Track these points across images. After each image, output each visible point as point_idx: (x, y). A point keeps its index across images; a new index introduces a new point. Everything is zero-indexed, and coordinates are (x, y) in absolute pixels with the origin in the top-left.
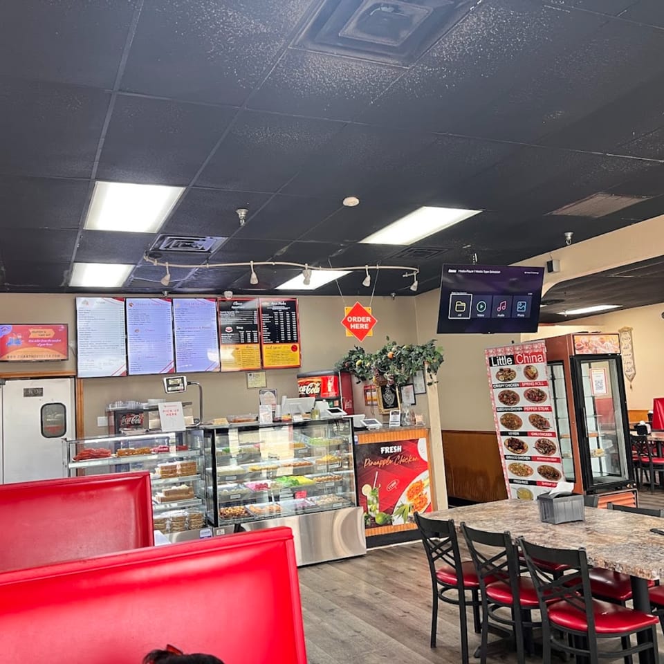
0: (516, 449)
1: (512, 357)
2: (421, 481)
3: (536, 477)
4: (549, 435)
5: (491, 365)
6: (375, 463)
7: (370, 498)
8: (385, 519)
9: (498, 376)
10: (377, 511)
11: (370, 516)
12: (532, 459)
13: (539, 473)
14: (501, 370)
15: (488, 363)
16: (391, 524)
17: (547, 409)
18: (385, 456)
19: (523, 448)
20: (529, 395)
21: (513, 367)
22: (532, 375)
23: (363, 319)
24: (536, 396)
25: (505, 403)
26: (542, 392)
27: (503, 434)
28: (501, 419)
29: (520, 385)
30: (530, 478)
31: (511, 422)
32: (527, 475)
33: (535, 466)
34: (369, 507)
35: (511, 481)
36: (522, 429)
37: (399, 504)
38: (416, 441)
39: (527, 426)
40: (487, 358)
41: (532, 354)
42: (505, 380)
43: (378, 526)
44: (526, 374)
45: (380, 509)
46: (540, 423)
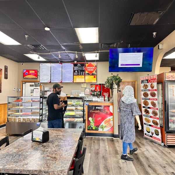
0: (147, 113)
1: (147, 80)
2: (110, 119)
3: (151, 124)
4: (156, 109)
5: (142, 83)
6: (94, 111)
7: (91, 121)
8: (96, 129)
9: (143, 87)
10: (94, 126)
11: (91, 127)
12: (151, 117)
13: (153, 122)
14: (144, 85)
15: (141, 82)
16: (98, 130)
17: (156, 99)
18: (97, 110)
19: (148, 113)
20: (151, 94)
21: (147, 84)
22: (152, 87)
23: (92, 68)
24: (153, 95)
25: (145, 97)
26: (155, 93)
27: (144, 107)
28: (143, 102)
29: (149, 90)
30: (150, 124)
31: (146, 103)
32: (149, 122)
33: (151, 119)
34: (91, 124)
35: (145, 124)
36: (149, 106)
37: (101, 125)
38: (109, 106)
39: (150, 105)
40: (141, 81)
41: (153, 79)
42: (145, 89)
43: (93, 130)
44: (151, 86)
45: (95, 125)
46: (154, 104)
